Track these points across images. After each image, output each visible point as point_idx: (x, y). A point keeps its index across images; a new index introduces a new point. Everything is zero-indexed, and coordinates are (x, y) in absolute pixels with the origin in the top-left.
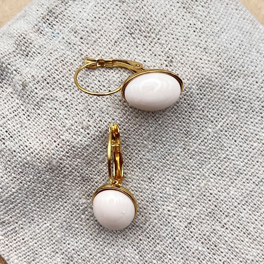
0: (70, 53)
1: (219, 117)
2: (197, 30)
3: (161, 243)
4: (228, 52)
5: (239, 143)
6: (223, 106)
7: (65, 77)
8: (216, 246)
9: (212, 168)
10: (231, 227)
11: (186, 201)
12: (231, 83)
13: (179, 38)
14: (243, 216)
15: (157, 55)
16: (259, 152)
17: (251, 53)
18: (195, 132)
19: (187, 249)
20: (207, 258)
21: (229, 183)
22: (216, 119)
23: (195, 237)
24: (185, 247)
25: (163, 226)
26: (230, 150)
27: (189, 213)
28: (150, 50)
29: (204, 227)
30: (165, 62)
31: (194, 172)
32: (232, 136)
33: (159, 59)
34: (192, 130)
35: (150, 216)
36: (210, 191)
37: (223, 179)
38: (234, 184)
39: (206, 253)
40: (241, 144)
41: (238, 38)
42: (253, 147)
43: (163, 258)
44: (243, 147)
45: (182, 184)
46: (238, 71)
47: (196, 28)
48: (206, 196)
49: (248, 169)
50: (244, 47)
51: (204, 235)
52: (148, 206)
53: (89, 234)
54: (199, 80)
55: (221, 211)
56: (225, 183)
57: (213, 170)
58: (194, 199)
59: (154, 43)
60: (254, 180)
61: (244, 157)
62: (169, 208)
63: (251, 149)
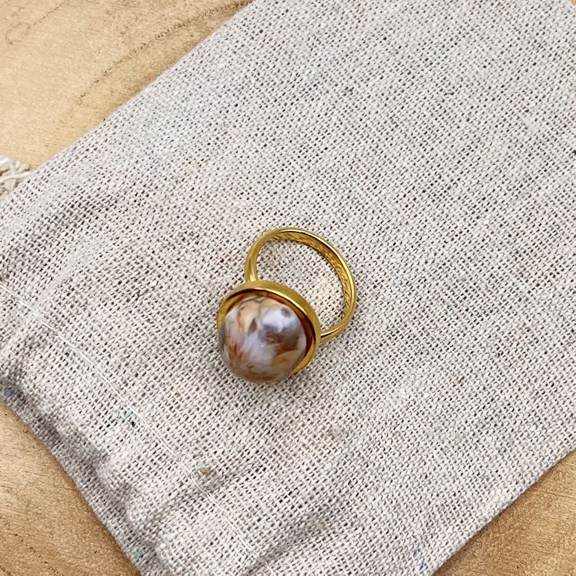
0: (159, 396)
1: (286, 170)
2: (147, 190)
3: (474, 279)
4: (185, 147)
5: (330, 143)
6: (269, 161)
7: (198, 406)
8: (484, 199)
9: (365, 189)
10: (458, 172)
11: (413, 234)
12: (235, 146)
13: (156, 221)
14: (442, 153)
15: (179, 256)
16: (347, 116)
17: (188, 108)
18: (307, 210)
19: (485, 242)
20: (501, 213)
21: (391, 166)
22: (290, 174)
23: (469, 228)
24: (482, 244)
25: (448, 273)
26: (339, 158)
27: (432, 232)
28: (169, 267)
29: (455, 213)
30: (191, 245)
31: (369, 218)
32: (319, 152)
33: (185, 255)
34: (304, 213)
35: (432, 291)
36: (400, 197)
37: (383, 174)
38: (392, 159)
39: (494, 214)
40: (332, 141)
41: (163, 127)
42: (338, 123)
43: (497, 278)
44: (337, 138)
45: (386, 238)
46: (216, 133)
47: (143, 192)
48: (408, 203)
49: (371, 136)
50: (178, 120)
51: (466, 214)
52: (417, 293)
53: (454, 389)
54: (225, 194)
55: (432, 185)
56: (389, 173)
57: (369, 189)
58: (410, 222)
59: (158, 260)
60: (389, 130)
61: (352, 139)
62: (422, 262)
63: (340, 126)
